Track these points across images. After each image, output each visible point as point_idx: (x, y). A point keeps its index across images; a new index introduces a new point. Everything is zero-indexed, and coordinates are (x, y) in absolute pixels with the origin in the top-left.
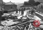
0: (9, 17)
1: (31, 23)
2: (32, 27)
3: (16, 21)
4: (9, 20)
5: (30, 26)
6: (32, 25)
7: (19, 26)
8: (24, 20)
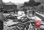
0: (9, 17)
1: (31, 23)
2: (32, 27)
3: (16, 21)
4: (8, 20)
5: (30, 26)
6: (32, 25)
7: (19, 26)
8: (24, 20)
